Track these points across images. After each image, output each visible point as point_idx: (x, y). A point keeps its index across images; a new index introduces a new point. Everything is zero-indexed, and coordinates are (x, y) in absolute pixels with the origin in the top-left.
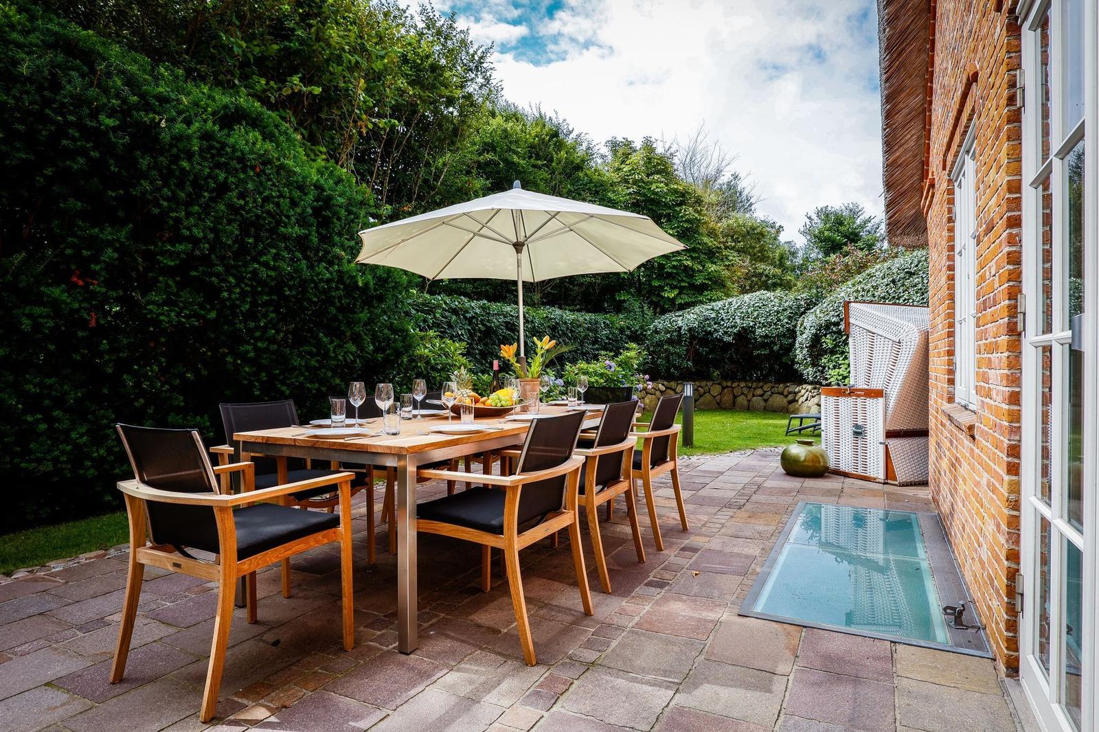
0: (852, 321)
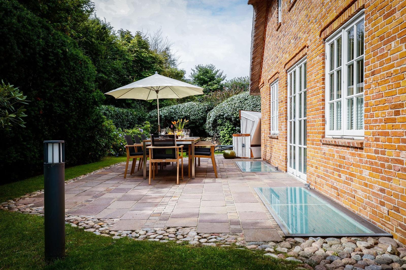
0: (241, 115)
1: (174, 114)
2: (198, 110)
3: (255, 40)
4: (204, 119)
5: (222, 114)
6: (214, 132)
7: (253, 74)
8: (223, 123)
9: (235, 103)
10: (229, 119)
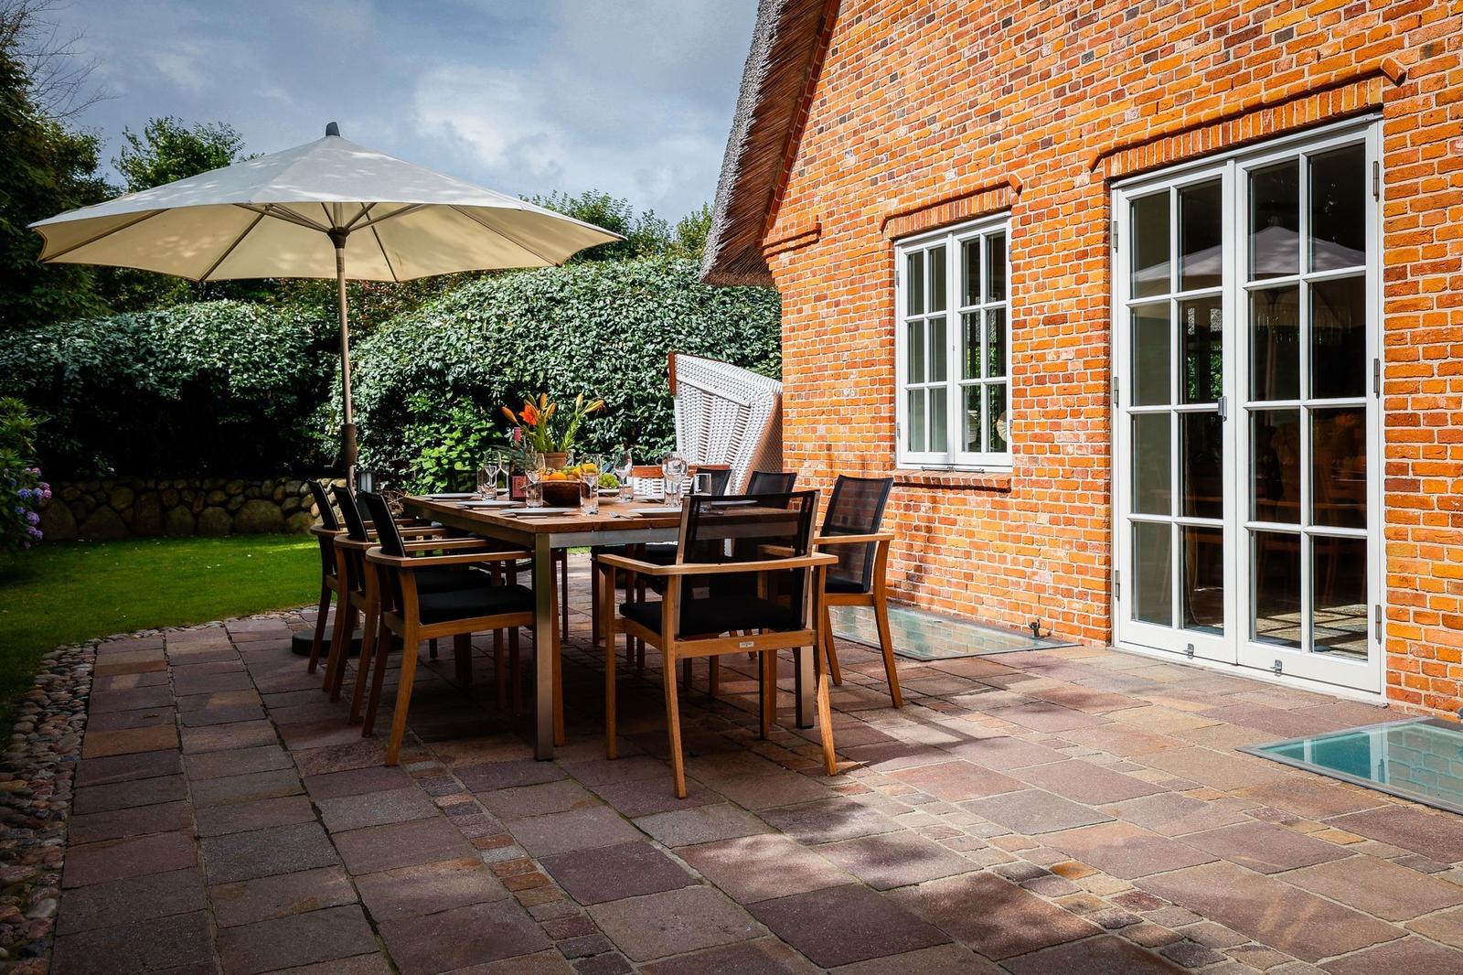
0: (679, 377)
1: (138, 360)
2: (270, 343)
3: (783, 29)
4: (311, 391)
5: (435, 365)
6: (373, 456)
7: (744, 184)
8: (438, 411)
9: (502, 318)
10: (475, 391)
